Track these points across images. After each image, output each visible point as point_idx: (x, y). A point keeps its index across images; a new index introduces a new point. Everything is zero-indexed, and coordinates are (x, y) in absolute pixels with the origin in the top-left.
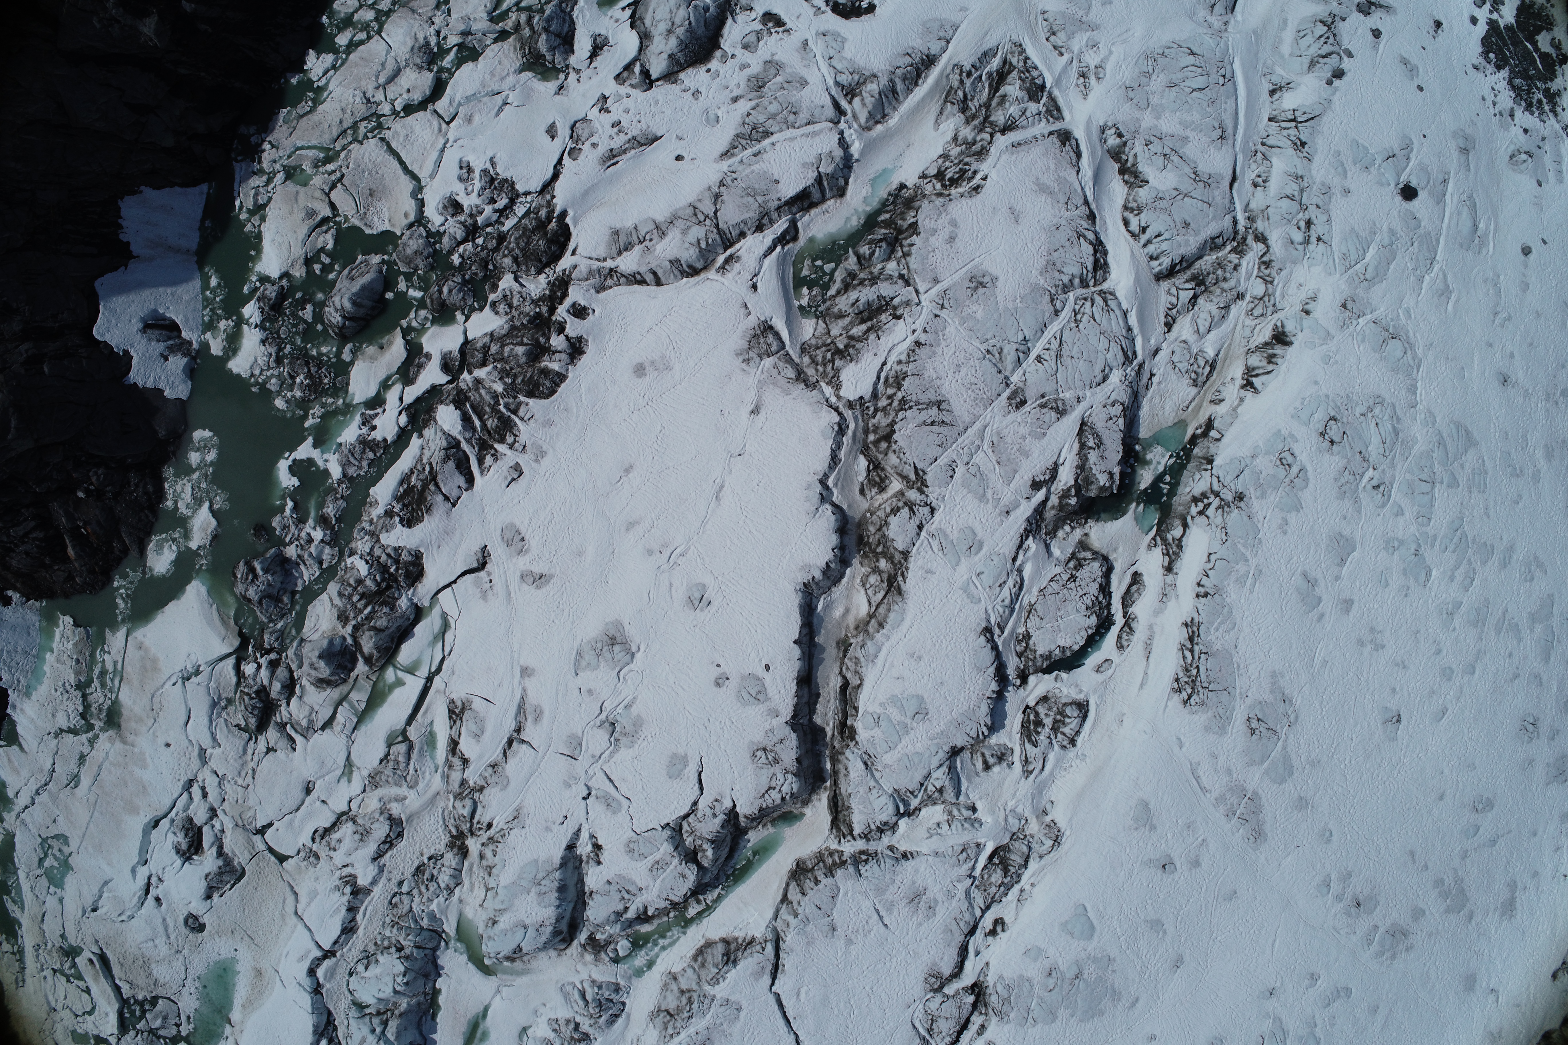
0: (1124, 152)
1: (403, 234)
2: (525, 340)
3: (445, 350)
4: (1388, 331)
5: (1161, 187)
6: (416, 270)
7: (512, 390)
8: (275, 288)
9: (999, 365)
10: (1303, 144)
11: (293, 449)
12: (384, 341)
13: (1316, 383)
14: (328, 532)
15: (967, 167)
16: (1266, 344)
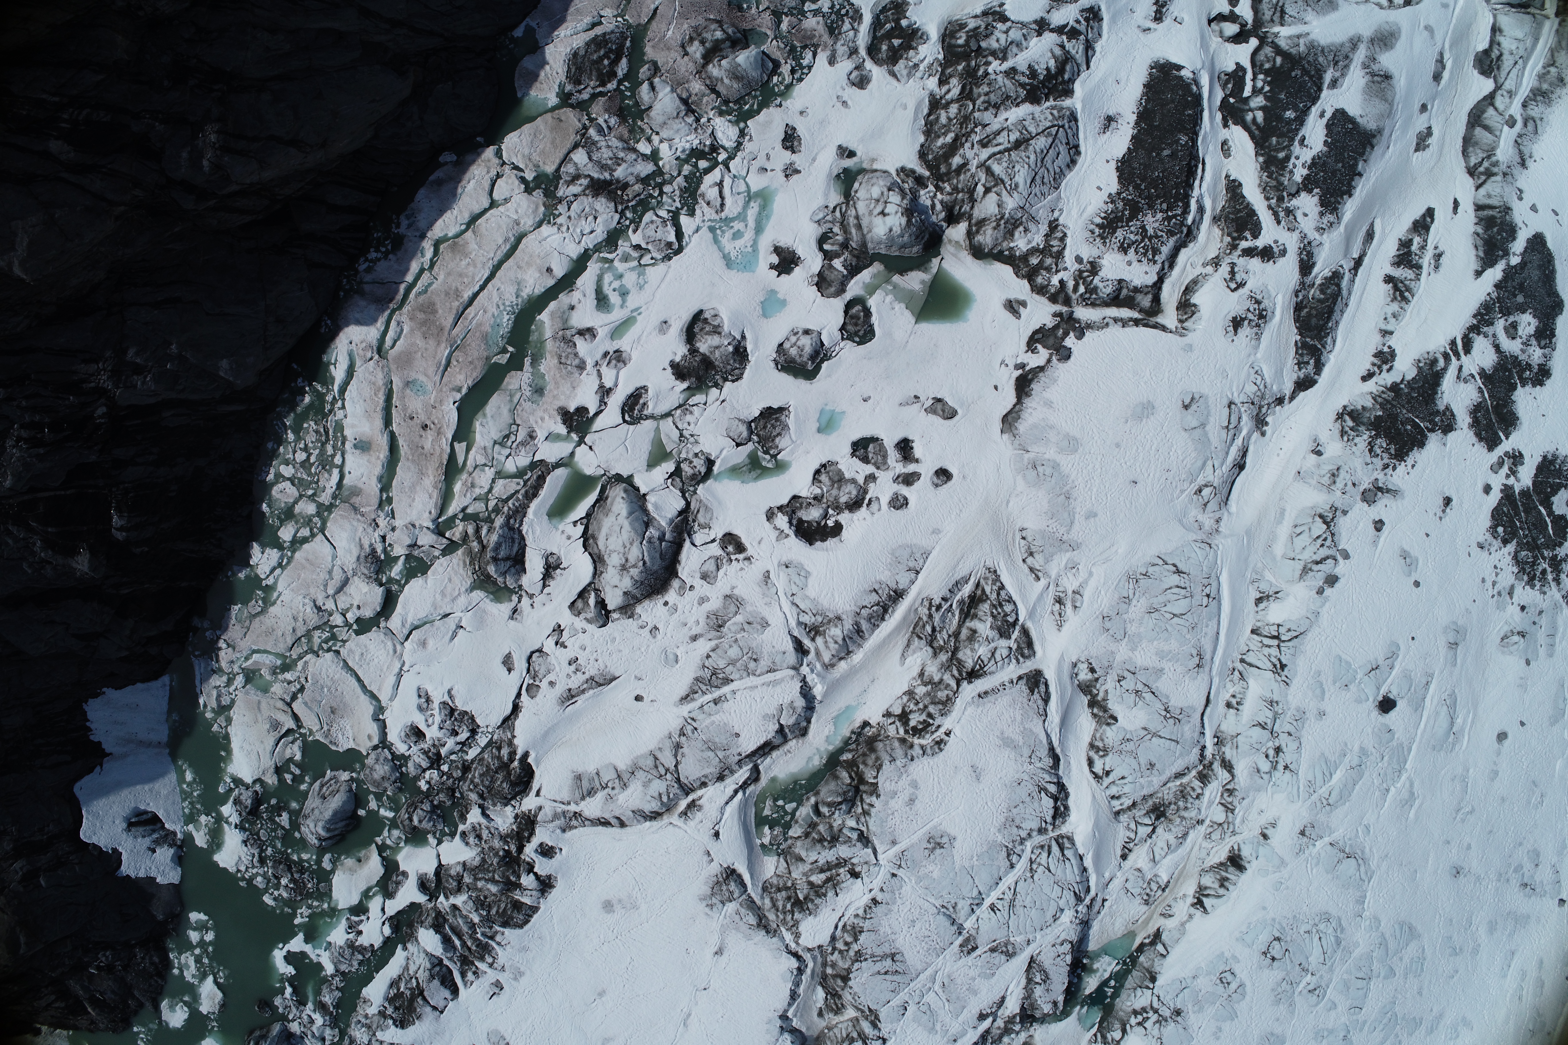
0: (1095, 687)
1: (368, 754)
2: (497, 877)
3: (420, 872)
4: (1344, 852)
5: (1129, 727)
6: (385, 790)
7: (488, 921)
8: (250, 794)
9: (954, 916)
10: (1283, 666)
11: (285, 942)
12: (362, 854)
13: (1264, 908)
14: (327, 1018)
15: (931, 721)
16: (1221, 864)
